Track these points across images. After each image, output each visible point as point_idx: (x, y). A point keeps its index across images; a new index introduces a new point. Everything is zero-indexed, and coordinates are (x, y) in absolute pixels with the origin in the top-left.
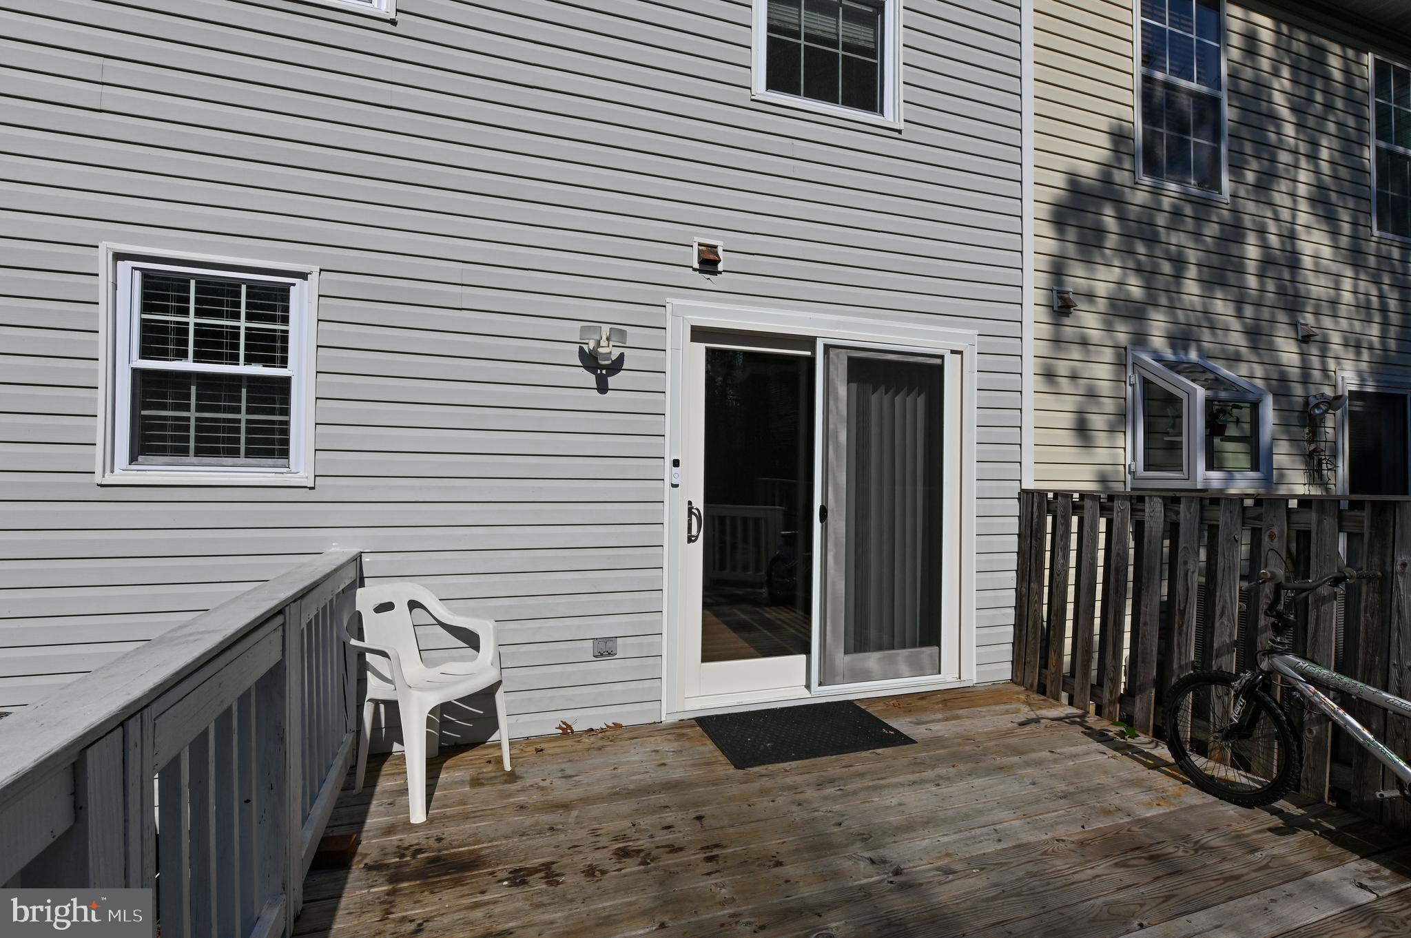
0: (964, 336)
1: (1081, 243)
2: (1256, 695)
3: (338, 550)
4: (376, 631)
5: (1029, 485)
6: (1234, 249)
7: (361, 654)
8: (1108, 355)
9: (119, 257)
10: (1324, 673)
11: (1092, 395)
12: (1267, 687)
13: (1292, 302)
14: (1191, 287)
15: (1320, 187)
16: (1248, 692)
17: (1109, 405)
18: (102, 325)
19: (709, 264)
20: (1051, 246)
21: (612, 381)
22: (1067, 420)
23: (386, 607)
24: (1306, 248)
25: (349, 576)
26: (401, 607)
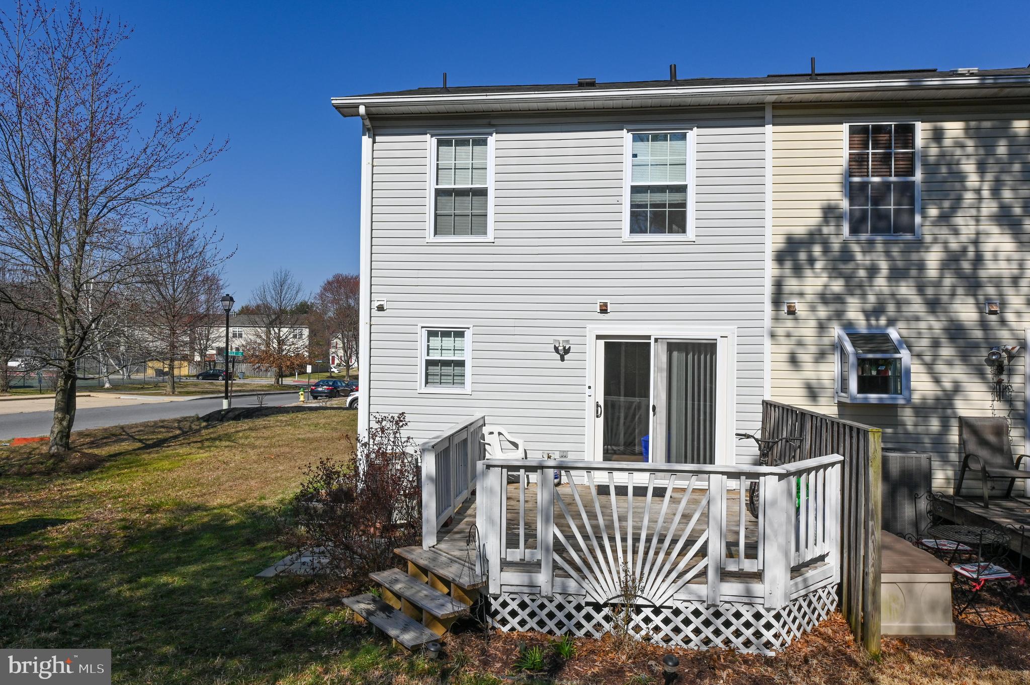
0: (730, 329)
1: (795, 269)
3: (478, 415)
4: (488, 439)
5: (768, 398)
7: (485, 444)
8: (813, 323)
9: (422, 327)
13: (973, 282)
17: (813, 349)
18: (419, 356)
19: (604, 310)
20: (777, 272)
21: (566, 357)
22: (785, 357)
23: (491, 433)
24: (988, 247)
25: (481, 423)
26: (496, 434)
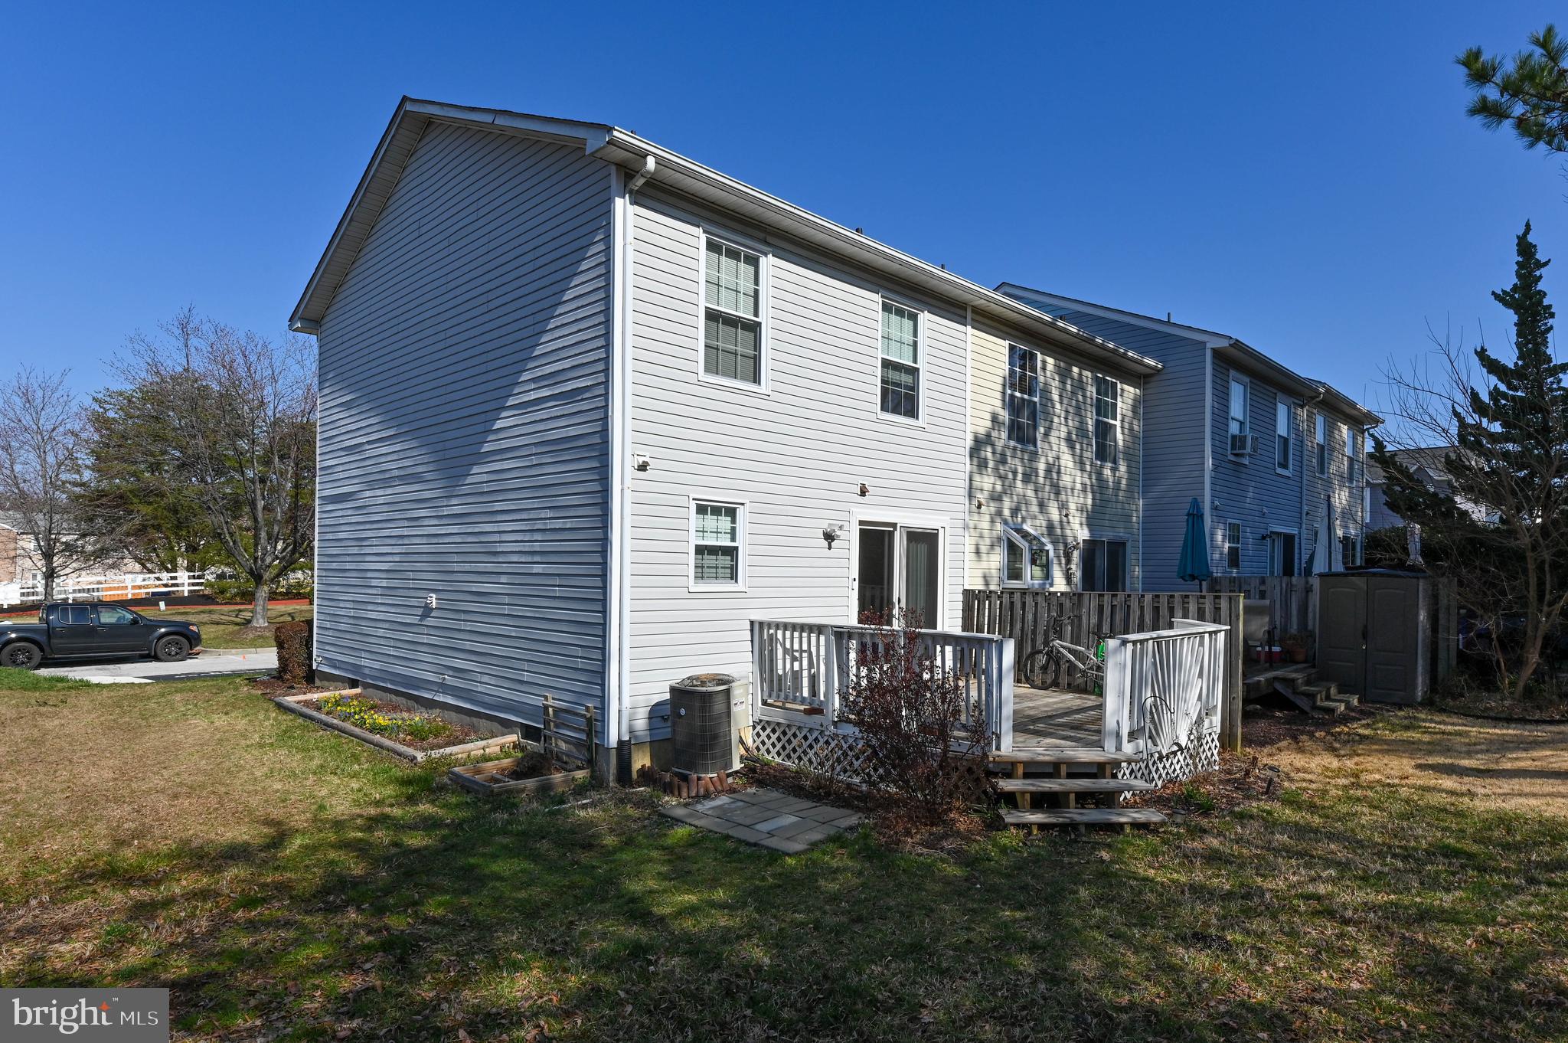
0: (945, 519)
1: (979, 466)
2: (1049, 654)
5: (967, 587)
6: (1034, 465)
8: (988, 518)
9: (691, 499)
10: (1064, 644)
11: (981, 537)
12: (1052, 651)
13: (1057, 490)
14: (1019, 484)
15: (1069, 433)
16: (1047, 654)
17: (987, 542)
18: (690, 540)
19: (863, 492)
20: (968, 468)
21: (833, 545)
22: (974, 549)
24: (1063, 463)
